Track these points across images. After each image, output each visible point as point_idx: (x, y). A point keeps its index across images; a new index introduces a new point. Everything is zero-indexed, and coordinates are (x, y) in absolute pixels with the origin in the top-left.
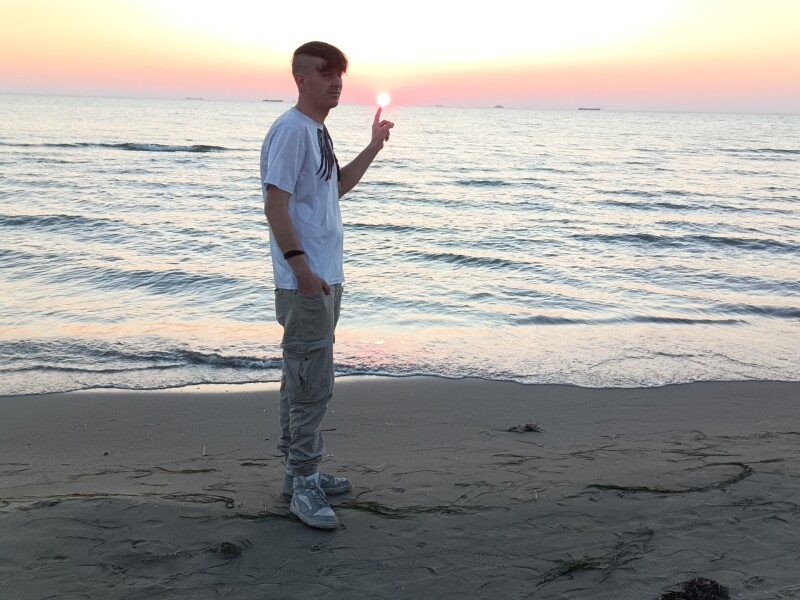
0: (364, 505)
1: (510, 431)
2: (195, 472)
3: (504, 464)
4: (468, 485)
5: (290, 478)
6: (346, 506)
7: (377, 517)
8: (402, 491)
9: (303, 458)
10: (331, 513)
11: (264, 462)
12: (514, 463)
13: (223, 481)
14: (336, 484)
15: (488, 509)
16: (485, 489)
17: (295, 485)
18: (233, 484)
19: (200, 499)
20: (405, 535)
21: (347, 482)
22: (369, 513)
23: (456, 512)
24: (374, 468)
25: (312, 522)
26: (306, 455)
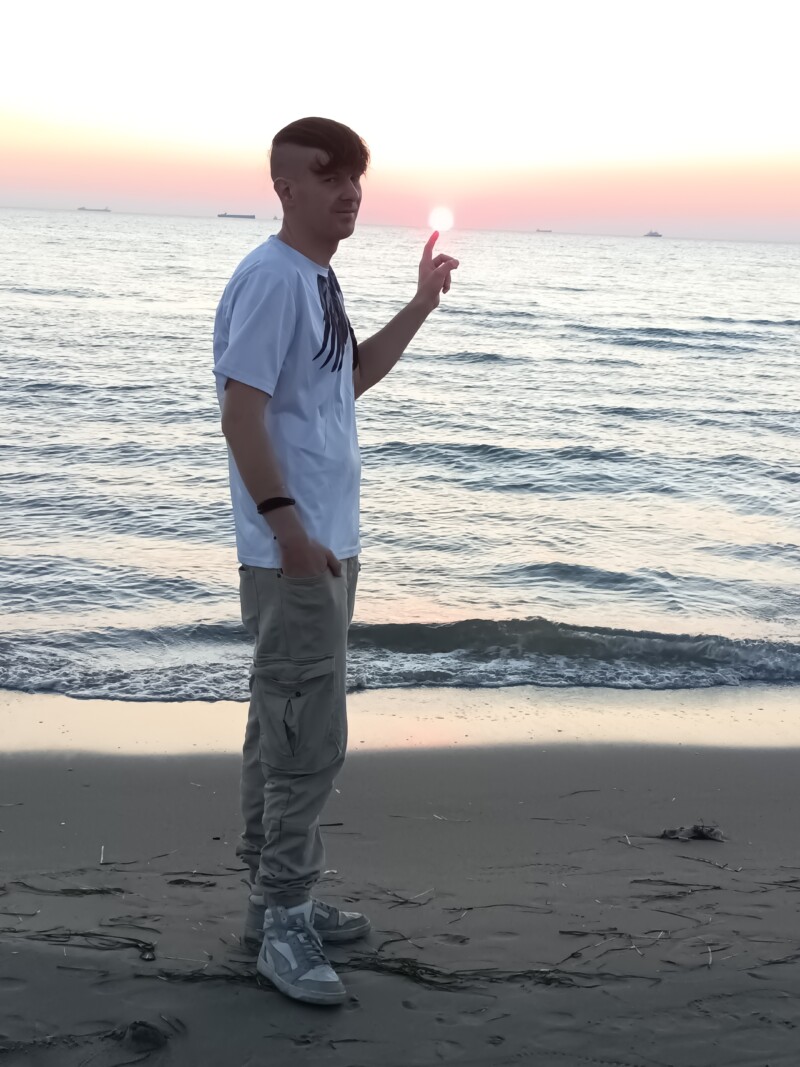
0: (392, 965)
1: (664, 836)
2: (85, 892)
3: (649, 899)
4: (583, 934)
5: (259, 909)
6: (358, 965)
7: (414, 987)
8: (463, 941)
9: (285, 875)
10: (332, 976)
11: (212, 880)
12: (671, 897)
13: (137, 911)
14: (341, 923)
15: (618, 979)
16: (614, 942)
17: (268, 921)
18: (156, 918)
19: (94, 942)
20: (467, 1021)
21: (361, 920)
22: (401, 979)
23: (560, 983)
24: (411, 899)
25: (297, 992)
26: (290, 871)
